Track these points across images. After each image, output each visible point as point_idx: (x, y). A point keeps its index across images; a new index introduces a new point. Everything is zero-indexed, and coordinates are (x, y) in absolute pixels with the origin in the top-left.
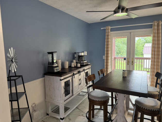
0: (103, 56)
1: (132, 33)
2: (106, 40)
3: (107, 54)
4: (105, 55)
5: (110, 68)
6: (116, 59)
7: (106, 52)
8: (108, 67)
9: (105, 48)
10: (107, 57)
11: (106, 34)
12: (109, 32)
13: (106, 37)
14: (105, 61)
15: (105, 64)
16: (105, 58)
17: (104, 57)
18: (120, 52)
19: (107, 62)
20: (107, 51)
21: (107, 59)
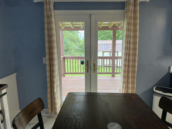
0: (44, 58)
1: (93, 17)
2: (46, 26)
3: (51, 54)
4: (47, 57)
5: (58, 80)
6: (65, 59)
7: (47, 51)
8: (54, 81)
9: (46, 41)
10: (51, 60)
11: (45, 14)
12: (50, 10)
13: (46, 20)
14: (48, 68)
15: (48, 74)
16: (47, 63)
17: (46, 61)
18: (68, 50)
19: (52, 71)
20: (49, 49)
21: (51, 65)
